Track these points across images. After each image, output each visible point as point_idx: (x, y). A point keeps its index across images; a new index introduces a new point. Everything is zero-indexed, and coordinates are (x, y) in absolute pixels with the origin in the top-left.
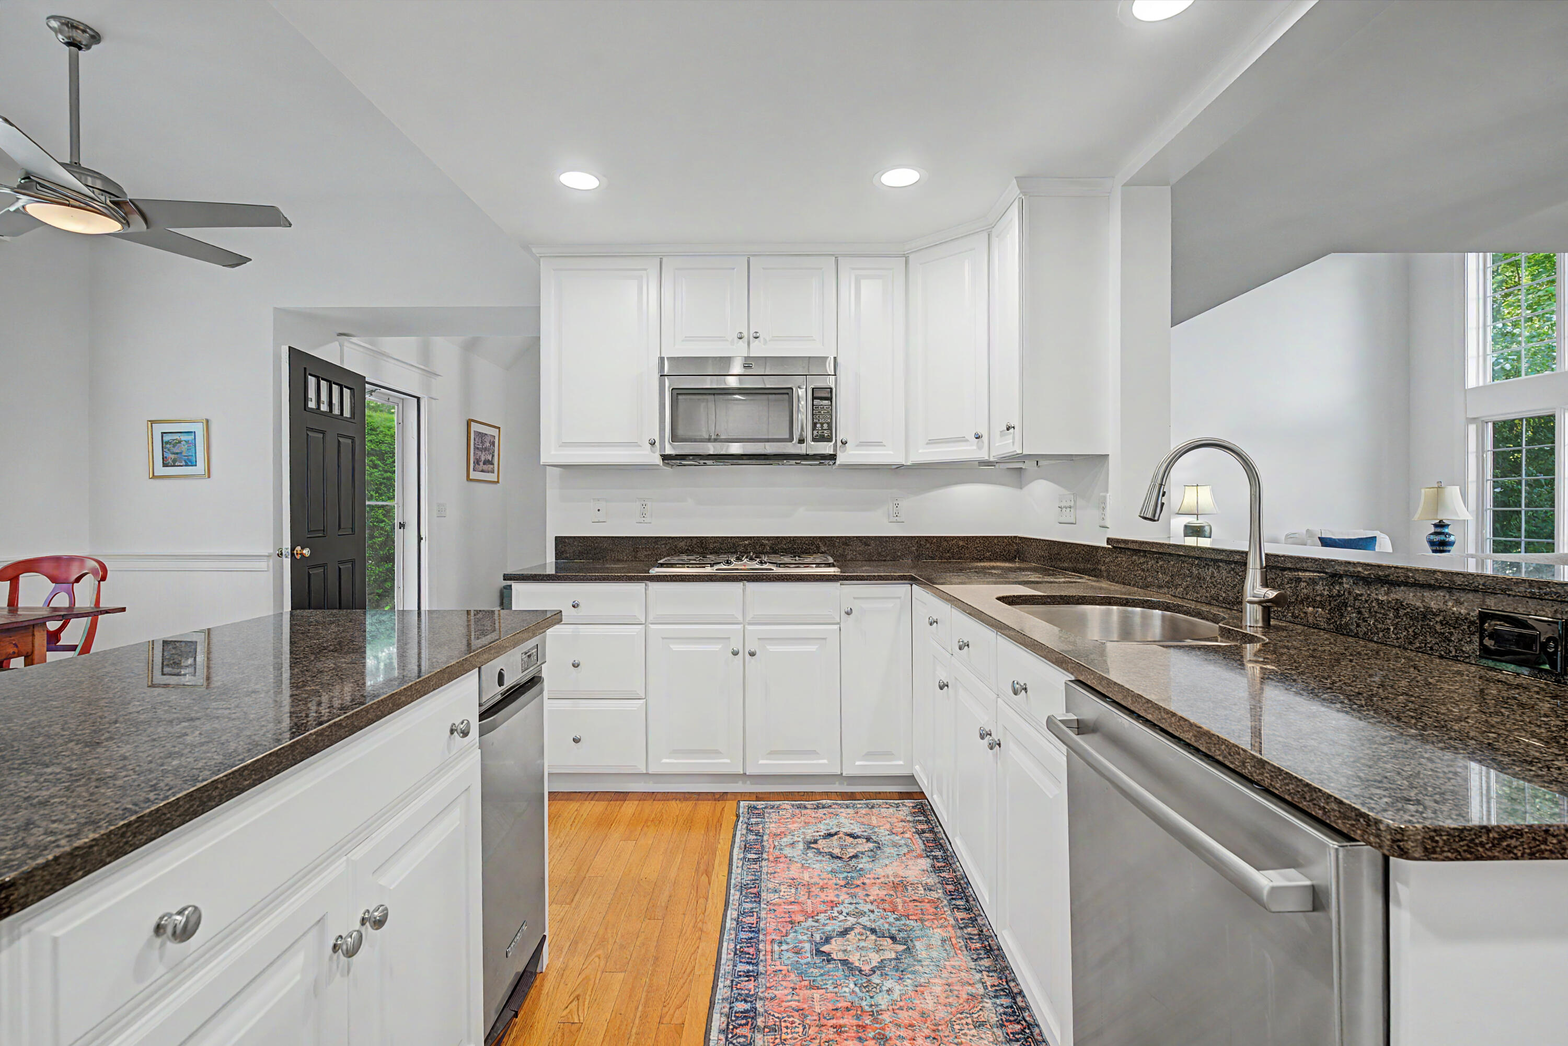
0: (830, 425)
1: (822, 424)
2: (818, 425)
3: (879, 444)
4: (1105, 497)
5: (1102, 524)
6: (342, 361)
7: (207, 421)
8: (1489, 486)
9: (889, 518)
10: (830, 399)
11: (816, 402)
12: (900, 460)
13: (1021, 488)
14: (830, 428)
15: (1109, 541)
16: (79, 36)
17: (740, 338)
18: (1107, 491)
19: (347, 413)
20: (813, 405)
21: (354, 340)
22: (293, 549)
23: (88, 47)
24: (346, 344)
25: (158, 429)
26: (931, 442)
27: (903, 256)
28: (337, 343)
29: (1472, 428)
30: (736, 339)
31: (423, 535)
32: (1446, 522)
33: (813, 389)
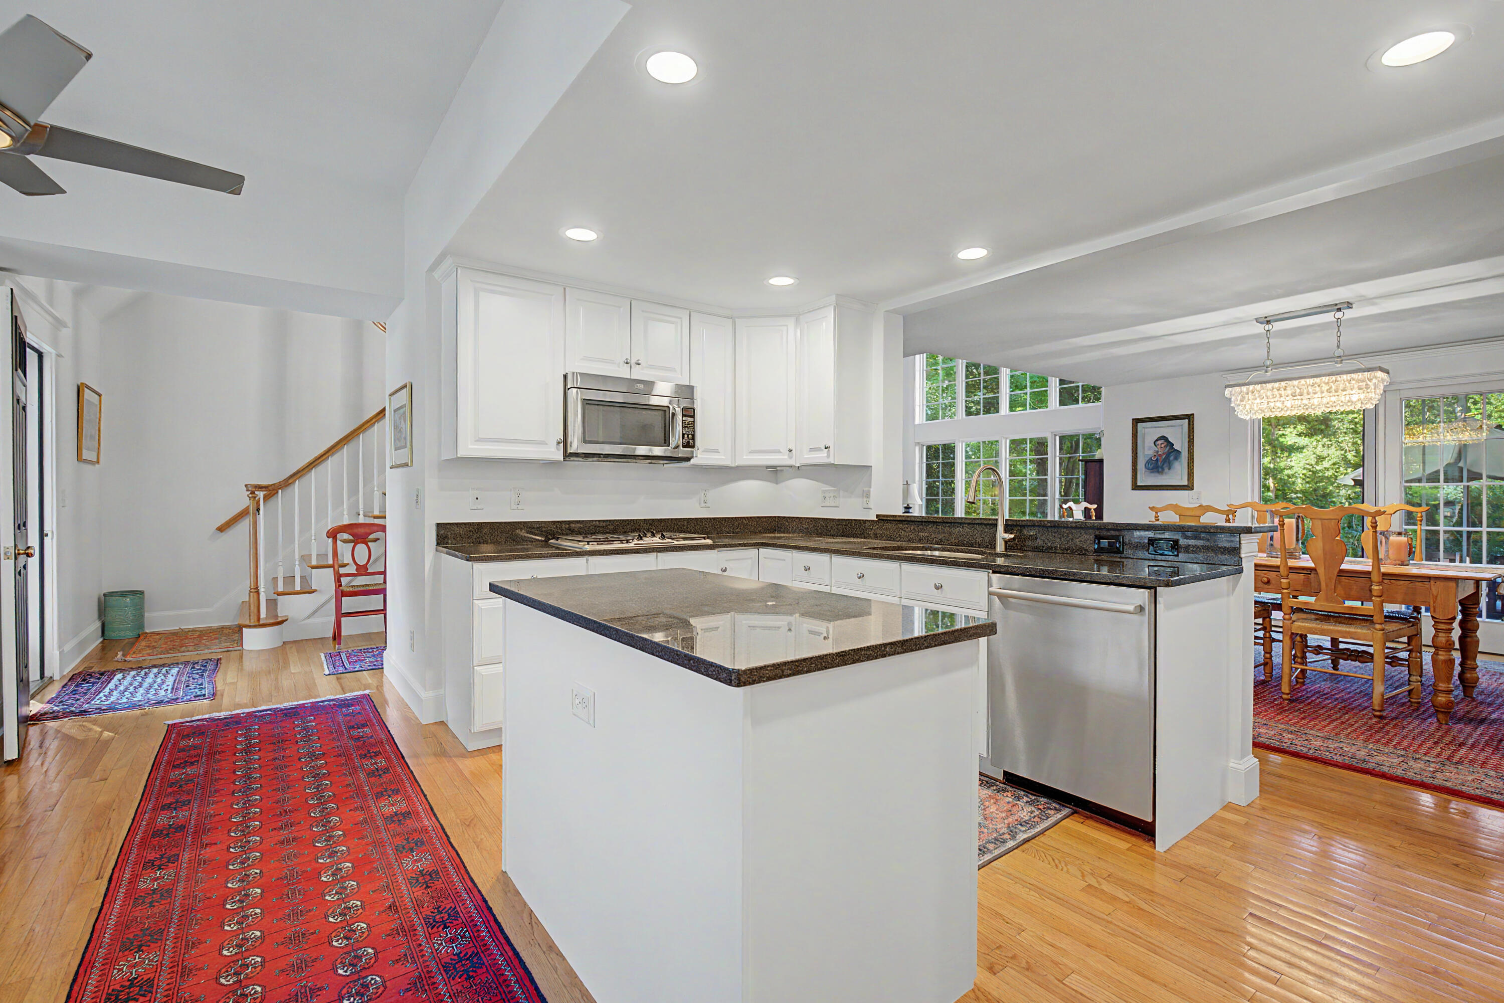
0: (693, 436)
1: (688, 435)
2: (686, 436)
3: (717, 451)
4: (869, 491)
5: (866, 506)
8: (924, 482)
9: (700, 504)
10: (693, 417)
11: (684, 419)
12: (728, 463)
13: (777, 484)
14: (693, 438)
15: (878, 516)
17: (627, 363)
18: (870, 487)
20: (683, 421)
26: (753, 452)
27: (732, 318)
29: (917, 449)
30: (622, 363)
31: (47, 529)
32: (911, 506)
33: (683, 409)
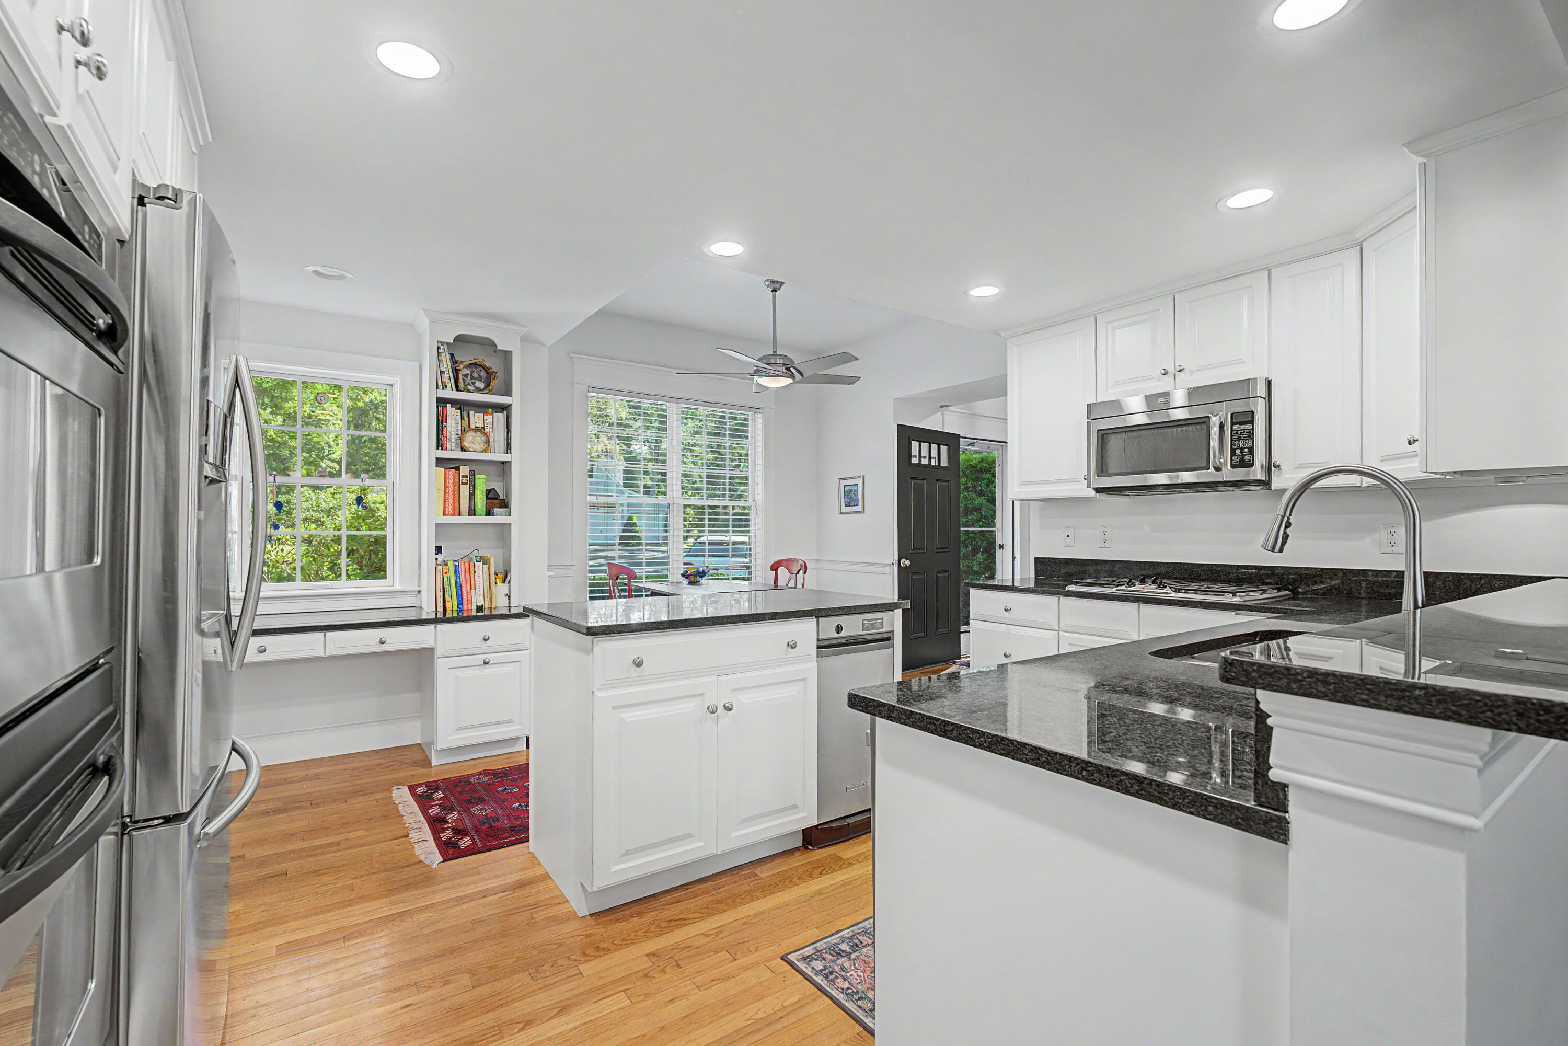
0: (1251, 449)
1: (1242, 449)
2: (1238, 451)
6: (943, 428)
7: (863, 477)
10: (1251, 423)
11: (1235, 427)
14: (1251, 453)
16: (777, 286)
17: (1165, 374)
19: (944, 463)
20: (1232, 431)
21: (950, 408)
22: (899, 561)
23: (779, 289)
24: (946, 412)
25: (844, 483)
28: (940, 413)
30: (1161, 375)
33: (1232, 415)
